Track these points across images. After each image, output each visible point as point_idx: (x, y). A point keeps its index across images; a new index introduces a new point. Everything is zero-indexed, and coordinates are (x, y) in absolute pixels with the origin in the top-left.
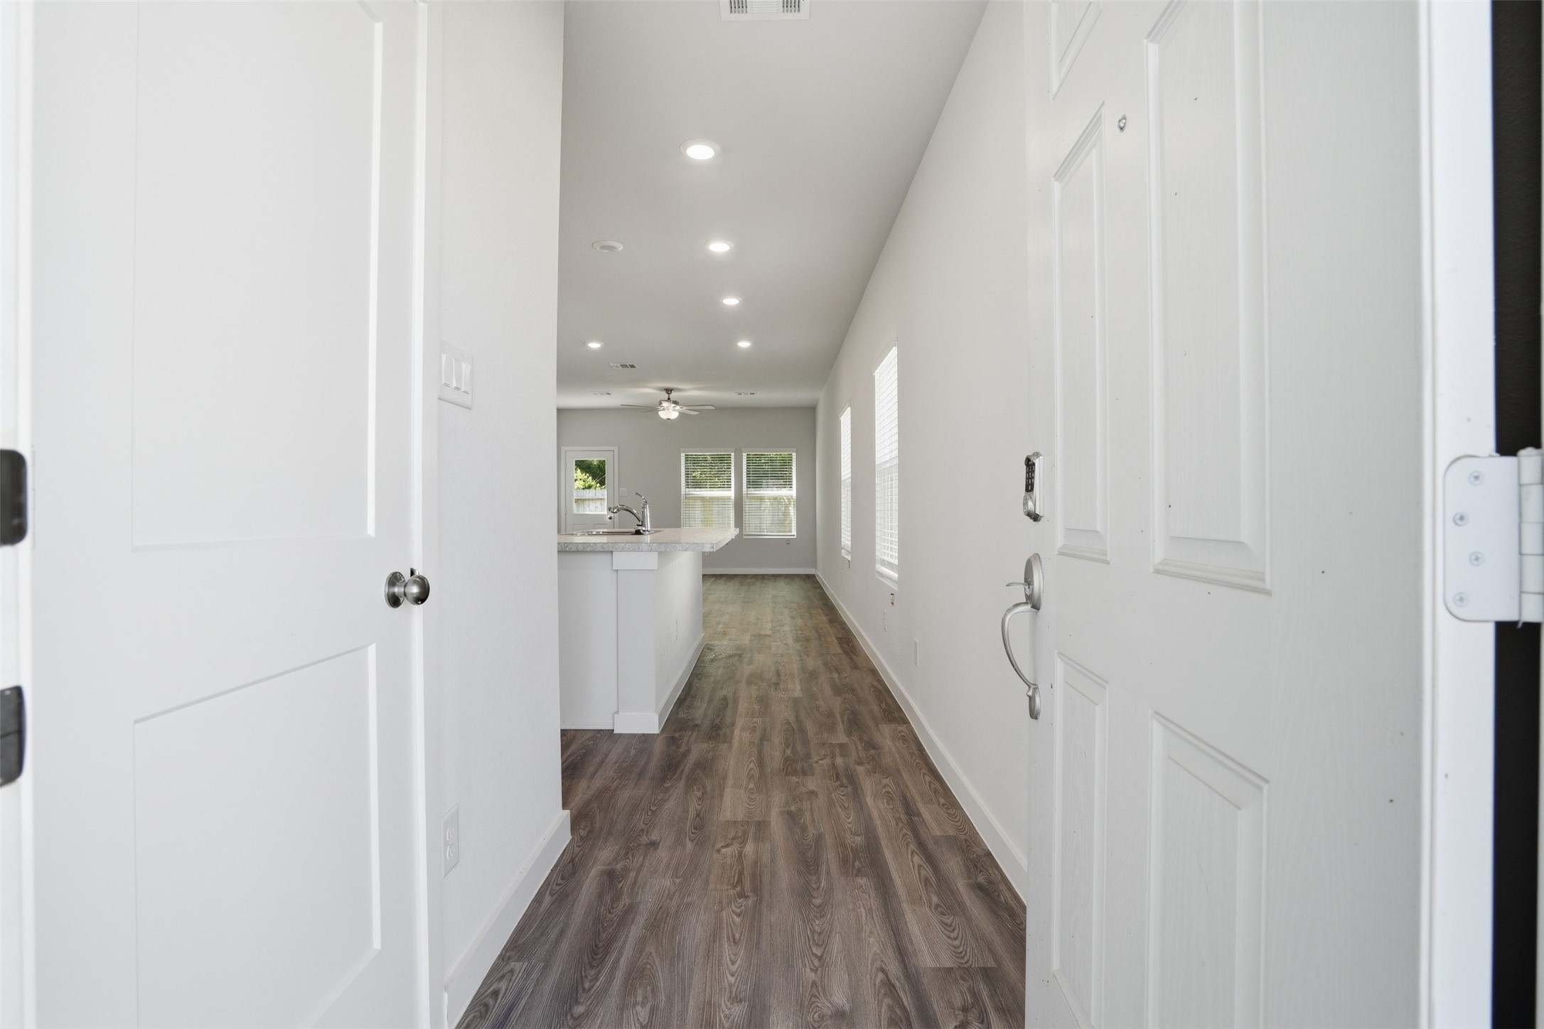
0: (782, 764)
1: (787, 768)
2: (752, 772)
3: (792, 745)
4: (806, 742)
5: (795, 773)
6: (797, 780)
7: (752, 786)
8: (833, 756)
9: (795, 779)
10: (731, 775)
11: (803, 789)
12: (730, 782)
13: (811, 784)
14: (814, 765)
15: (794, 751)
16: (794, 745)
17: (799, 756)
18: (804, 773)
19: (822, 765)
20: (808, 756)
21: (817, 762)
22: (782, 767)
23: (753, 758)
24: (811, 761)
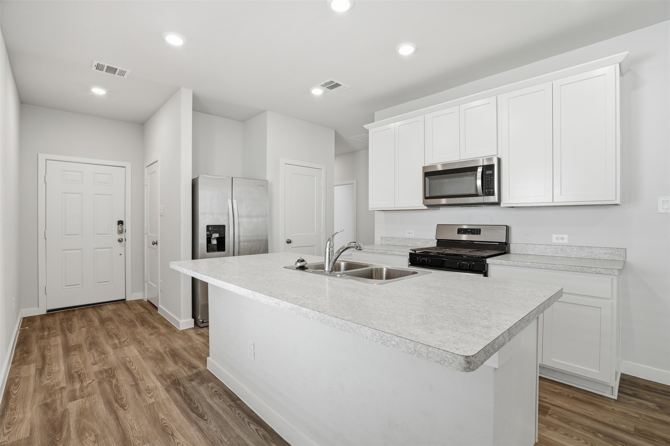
0: (116, 373)
1: (112, 372)
2: (131, 364)
3: (113, 388)
4: (103, 393)
5: (106, 371)
6: (104, 368)
7: (128, 359)
8: (82, 389)
9: (106, 368)
10: (142, 360)
11: (100, 364)
12: (140, 357)
13: (96, 368)
14: (94, 378)
15: (110, 383)
16: (112, 388)
17: (106, 381)
18: (101, 372)
19: (89, 380)
20: (100, 383)
21: (93, 380)
22: (115, 372)
23: (135, 371)
24: (97, 380)
